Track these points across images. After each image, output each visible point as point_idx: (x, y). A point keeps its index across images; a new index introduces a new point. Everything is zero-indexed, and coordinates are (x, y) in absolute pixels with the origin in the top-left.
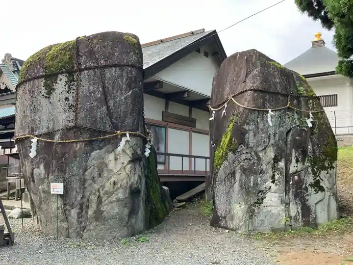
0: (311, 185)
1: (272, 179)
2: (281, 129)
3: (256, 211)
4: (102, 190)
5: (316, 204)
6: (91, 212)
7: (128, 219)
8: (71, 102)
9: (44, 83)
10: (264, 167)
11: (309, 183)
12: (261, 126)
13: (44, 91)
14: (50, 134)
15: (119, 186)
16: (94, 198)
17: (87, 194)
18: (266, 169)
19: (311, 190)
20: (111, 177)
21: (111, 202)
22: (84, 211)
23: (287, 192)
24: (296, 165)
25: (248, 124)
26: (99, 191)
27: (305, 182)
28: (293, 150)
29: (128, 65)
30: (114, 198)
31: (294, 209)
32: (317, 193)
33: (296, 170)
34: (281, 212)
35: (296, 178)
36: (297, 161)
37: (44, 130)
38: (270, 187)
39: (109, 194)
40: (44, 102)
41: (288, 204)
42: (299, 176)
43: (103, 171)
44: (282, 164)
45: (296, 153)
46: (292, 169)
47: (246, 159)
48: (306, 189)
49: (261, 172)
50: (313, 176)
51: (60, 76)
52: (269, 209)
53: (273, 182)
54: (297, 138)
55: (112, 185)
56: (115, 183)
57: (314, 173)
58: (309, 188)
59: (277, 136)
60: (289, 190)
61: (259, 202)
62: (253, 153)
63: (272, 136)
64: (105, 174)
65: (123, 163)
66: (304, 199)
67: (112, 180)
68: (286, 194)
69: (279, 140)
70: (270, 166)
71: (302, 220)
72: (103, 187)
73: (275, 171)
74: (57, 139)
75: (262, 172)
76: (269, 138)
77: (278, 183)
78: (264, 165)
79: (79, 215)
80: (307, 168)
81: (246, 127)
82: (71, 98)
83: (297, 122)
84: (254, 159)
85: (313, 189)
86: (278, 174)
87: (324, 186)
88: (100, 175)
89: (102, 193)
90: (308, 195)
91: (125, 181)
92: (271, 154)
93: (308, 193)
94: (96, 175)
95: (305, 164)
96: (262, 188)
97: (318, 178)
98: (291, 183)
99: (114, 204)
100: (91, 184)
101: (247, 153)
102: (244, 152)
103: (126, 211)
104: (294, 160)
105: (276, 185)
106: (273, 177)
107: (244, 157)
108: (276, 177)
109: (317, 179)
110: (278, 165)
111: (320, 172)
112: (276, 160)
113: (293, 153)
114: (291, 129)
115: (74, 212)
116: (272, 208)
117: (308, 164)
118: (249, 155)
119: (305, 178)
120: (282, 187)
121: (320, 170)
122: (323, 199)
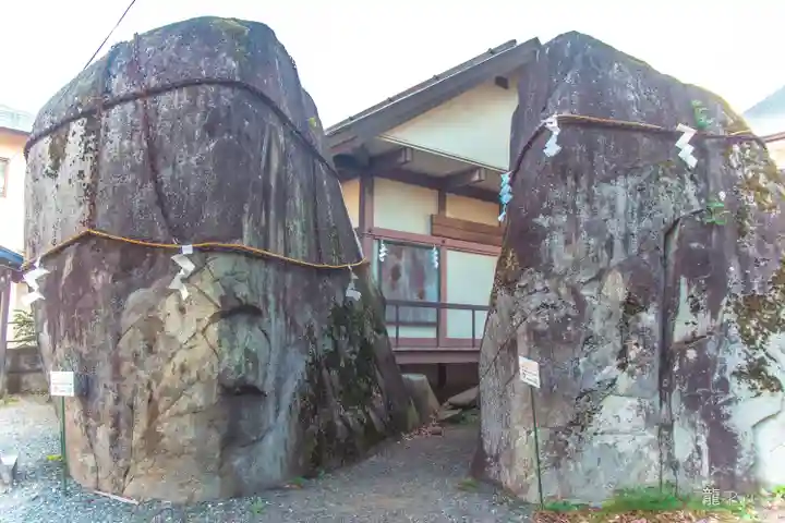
0: (739, 374)
1: (619, 358)
2: (646, 223)
3: (570, 445)
4: (158, 385)
5: (754, 427)
7: (221, 456)
8: (87, 180)
9: (51, 145)
10: (597, 327)
11: (731, 367)
12: (584, 216)
13: (48, 162)
15: (194, 375)
16: (141, 403)
17: (128, 392)
18: (604, 332)
19: (739, 388)
20: (174, 355)
21: (179, 415)
22: (124, 432)
23: (664, 393)
24: (692, 318)
25: (548, 213)
26: (149, 386)
27: (719, 365)
28: (683, 280)
29: (210, 82)
30: (183, 404)
31: (687, 441)
32: (759, 395)
33: (693, 333)
34: (646, 450)
35: (691, 354)
36: (695, 309)
38: (614, 380)
41: (666, 428)
42: (700, 348)
43: (155, 340)
44: (649, 318)
45: (689, 287)
46: (680, 331)
47: (545, 306)
48: (724, 385)
49: (587, 339)
50: (746, 348)
51: (74, 127)
52: (610, 440)
53: (622, 367)
54: (695, 245)
55: (178, 374)
56: (183, 369)
57: (749, 342)
58: (733, 382)
59: (634, 241)
60: (670, 389)
61: (580, 422)
62: (563, 291)
63: (618, 244)
64: (161, 346)
65: (198, 320)
66: (718, 412)
67: (178, 360)
68: (662, 399)
69: (640, 251)
70: (614, 322)
71: (711, 470)
72: (157, 377)
73: (628, 338)
75: (590, 339)
76: (610, 246)
77: (638, 371)
78: (597, 320)
79: (114, 440)
80: (724, 327)
81: (543, 221)
82: (87, 171)
83: (694, 202)
84: (568, 305)
85: (745, 386)
86: (637, 344)
87: (778, 375)
88: (150, 350)
89: (156, 391)
90: (729, 402)
91: (206, 366)
92: (616, 288)
93: (731, 396)
94: (141, 347)
95: (720, 314)
96: (591, 385)
97: (761, 354)
98: (676, 369)
99: (186, 420)
100: (132, 370)
101: (546, 290)
102: (539, 287)
103: (215, 438)
104: (684, 308)
105: (631, 374)
106: (623, 353)
107: (536, 300)
108: (632, 354)
109: (757, 357)
110: (638, 319)
111: (766, 336)
112: (632, 306)
113: (684, 289)
114: (676, 223)
115: (103, 433)
116: (620, 437)
117: (727, 315)
118: (552, 295)
119: (720, 355)
120: (650, 378)
121: (766, 331)
122: (779, 412)
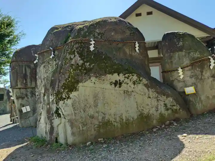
2: (47, 74)
5: (58, 126)
11: (54, 111)
24: (51, 97)
27: (52, 110)
31: (48, 128)
32: (56, 118)
34: (44, 128)
35: (48, 106)
36: (51, 95)
44: (46, 97)
45: (50, 89)
46: (51, 100)
48: (53, 115)
54: (52, 78)
57: (57, 104)
59: (45, 79)
62: (39, 92)
63: (43, 80)
66: (52, 122)
69: (46, 82)
71: (49, 136)
85: (55, 115)
87: (61, 113)
90: (53, 119)
108: (43, 106)
109: (58, 108)
112: (44, 95)
117: (54, 96)
119: (52, 107)
121: (59, 101)
122: (61, 123)
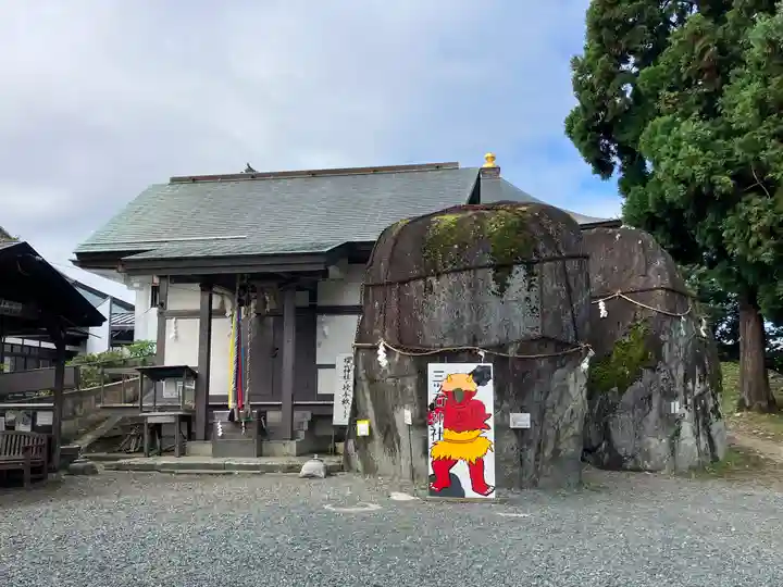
0: (712, 411)
1: (685, 403)
3: (676, 445)
4: (561, 422)
5: (716, 434)
6: (547, 453)
8: (533, 304)
9: (494, 275)
10: (677, 389)
11: (710, 408)
13: (494, 286)
14: (502, 347)
15: (576, 415)
16: (551, 432)
17: (545, 427)
19: (713, 417)
20: (569, 405)
21: (568, 438)
22: (541, 451)
23: (697, 418)
24: (699, 385)
25: (664, 333)
26: (558, 423)
27: (708, 407)
28: (696, 367)
30: (571, 432)
31: (704, 442)
32: (717, 420)
33: (700, 392)
34: (694, 446)
35: (703, 402)
36: (700, 381)
37: (494, 340)
38: (685, 414)
39: (566, 426)
40: (494, 302)
41: (698, 435)
42: (704, 398)
43: (563, 397)
44: (690, 385)
45: (698, 370)
46: (697, 391)
48: (709, 416)
50: (713, 399)
51: (517, 268)
52: (685, 442)
53: (686, 408)
55: (570, 416)
56: (572, 412)
57: (713, 396)
58: (711, 415)
61: (677, 434)
62: (668, 372)
64: (565, 400)
65: (581, 387)
66: (709, 429)
67: (571, 408)
68: (696, 424)
70: (682, 387)
71: (710, 454)
72: (561, 418)
73: (686, 394)
74: (512, 352)
78: (677, 386)
79: (537, 456)
80: (707, 389)
81: (662, 337)
82: (533, 298)
84: (670, 378)
86: (689, 398)
87: (721, 411)
88: (559, 403)
89: (560, 425)
90: (711, 424)
91: (581, 410)
92: (681, 372)
93: (711, 421)
94: (556, 401)
95: (706, 384)
97: (716, 402)
98: (699, 408)
99: (571, 441)
100: (550, 414)
101: (664, 371)
102: (662, 370)
104: (697, 380)
105: (689, 411)
106: (686, 401)
107: (662, 376)
108: (688, 402)
110: (687, 386)
111: (716, 394)
112: (686, 380)
114: (690, 340)
115: (531, 454)
116: (688, 441)
117: (708, 384)
119: (708, 402)
120: (693, 414)
